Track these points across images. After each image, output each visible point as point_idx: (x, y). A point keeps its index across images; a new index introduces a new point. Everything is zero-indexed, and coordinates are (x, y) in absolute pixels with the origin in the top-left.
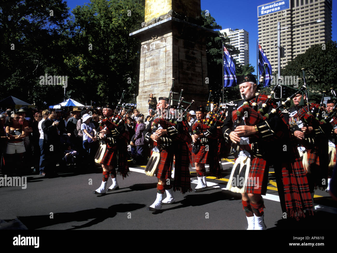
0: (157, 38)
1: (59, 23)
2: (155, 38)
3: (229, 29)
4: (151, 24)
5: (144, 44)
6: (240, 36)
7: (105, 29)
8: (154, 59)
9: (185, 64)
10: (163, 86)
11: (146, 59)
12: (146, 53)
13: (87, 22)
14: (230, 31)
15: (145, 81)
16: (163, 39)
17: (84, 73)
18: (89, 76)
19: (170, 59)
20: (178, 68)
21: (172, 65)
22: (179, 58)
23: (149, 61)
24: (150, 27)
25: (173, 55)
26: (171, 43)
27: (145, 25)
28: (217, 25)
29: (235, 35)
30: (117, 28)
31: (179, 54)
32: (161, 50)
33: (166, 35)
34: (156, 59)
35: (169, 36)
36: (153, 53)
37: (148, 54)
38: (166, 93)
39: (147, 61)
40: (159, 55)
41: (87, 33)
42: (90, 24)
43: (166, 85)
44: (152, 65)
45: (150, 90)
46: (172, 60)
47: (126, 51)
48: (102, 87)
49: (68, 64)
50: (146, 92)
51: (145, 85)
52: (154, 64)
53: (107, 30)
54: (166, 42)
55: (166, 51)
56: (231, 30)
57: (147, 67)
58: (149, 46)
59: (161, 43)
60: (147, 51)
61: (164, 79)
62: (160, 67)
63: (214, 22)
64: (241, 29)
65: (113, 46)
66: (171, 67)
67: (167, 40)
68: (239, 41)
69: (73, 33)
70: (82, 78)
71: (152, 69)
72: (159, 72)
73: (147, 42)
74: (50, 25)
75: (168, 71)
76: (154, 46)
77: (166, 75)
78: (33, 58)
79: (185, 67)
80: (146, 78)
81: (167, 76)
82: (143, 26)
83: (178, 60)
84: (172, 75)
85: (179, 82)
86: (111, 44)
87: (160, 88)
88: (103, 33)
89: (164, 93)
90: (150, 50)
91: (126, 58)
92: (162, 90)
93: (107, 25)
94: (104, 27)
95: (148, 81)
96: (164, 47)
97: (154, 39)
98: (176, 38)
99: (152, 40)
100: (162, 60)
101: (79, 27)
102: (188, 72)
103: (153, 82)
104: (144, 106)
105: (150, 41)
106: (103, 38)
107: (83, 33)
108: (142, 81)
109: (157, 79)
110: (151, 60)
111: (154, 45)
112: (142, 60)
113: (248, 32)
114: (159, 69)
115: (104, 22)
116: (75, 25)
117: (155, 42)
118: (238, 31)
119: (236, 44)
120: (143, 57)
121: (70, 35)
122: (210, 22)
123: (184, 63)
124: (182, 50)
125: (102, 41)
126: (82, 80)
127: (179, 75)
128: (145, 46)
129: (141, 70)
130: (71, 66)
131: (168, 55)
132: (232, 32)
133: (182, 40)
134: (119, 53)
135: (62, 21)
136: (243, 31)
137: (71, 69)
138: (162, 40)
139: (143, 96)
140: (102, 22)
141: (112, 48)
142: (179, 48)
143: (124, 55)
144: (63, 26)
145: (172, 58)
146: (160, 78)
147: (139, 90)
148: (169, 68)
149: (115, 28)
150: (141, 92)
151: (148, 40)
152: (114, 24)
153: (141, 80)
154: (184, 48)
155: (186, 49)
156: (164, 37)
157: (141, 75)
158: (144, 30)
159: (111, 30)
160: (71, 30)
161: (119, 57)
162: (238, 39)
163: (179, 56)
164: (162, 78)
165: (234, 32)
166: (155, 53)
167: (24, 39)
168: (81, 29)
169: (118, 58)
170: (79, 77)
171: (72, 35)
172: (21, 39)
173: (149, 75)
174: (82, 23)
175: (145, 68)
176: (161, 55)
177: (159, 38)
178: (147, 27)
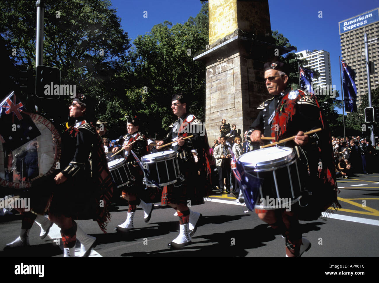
0: (223, 60)
1: (120, 55)
2: (221, 60)
3: (306, 51)
4: (216, 45)
5: (209, 68)
6: (319, 57)
7: (167, 57)
8: (221, 83)
9: (256, 86)
10: (232, 111)
11: (212, 83)
12: (211, 77)
13: (149, 52)
14: (307, 52)
15: (213, 108)
16: (230, 60)
17: (147, 107)
18: (153, 109)
19: (238, 81)
20: (248, 91)
21: (241, 88)
22: (248, 80)
23: (215, 86)
24: (215, 48)
25: (241, 76)
26: (239, 64)
27: (209, 47)
28: (291, 46)
29: (313, 57)
30: (180, 56)
31: (248, 75)
32: (229, 72)
33: (232, 56)
34: (223, 82)
35: (236, 58)
36: (219, 77)
37: (214, 78)
38: (235, 119)
39: (213, 86)
40: (226, 79)
41: (149, 64)
42: (152, 53)
43: (235, 110)
44: (219, 90)
45: (217, 117)
46: (240, 82)
47: (191, 80)
48: (166, 120)
49: (131, 98)
50: (213, 120)
51: (212, 112)
52: (221, 89)
53: (170, 59)
54: (233, 63)
55: (234, 72)
56: (309, 52)
57: (214, 93)
58: (215, 69)
59: (228, 65)
60: (213, 75)
61: (232, 104)
62: (228, 91)
63: (287, 43)
64: (320, 50)
65: (177, 75)
66: (240, 89)
67: (234, 61)
68: (318, 63)
69: (134, 65)
70: (145, 112)
71: (219, 94)
72: (227, 97)
73: (213, 65)
74: (112, 57)
75: (237, 95)
76: (221, 69)
77: (234, 99)
78: (96, 94)
79: (256, 89)
80: (213, 104)
81: (236, 100)
82: (207, 48)
83: (247, 82)
84: (241, 99)
85: (250, 106)
86: (175, 74)
87: (228, 114)
88: (165, 63)
89: (233, 119)
90: (216, 74)
91: (191, 87)
92: (231, 117)
93: (169, 54)
94: (166, 55)
95: (215, 107)
96: (231, 69)
97: (220, 62)
98: (244, 59)
99: (218, 62)
100: (230, 83)
101: (141, 57)
102: (259, 94)
103: (221, 108)
104: (212, 135)
105: (215, 64)
106: (166, 67)
107: (145, 63)
108: (209, 108)
109: (225, 105)
110: (217, 84)
111: (220, 67)
112: (208, 85)
113: (328, 53)
114: (227, 93)
115: (166, 51)
116: (137, 56)
117: (221, 65)
118: (317, 53)
119: (316, 67)
120: (208, 82)
121: (132, 66)
122: (283, 43)
123: (254, 85)
124: (252, 71)
125: (166, 70)
126: (146, 114)
127: (249, 98)
128: (211, 70)
129: (207, 96)
130: (133, 100)
131: (236, 78)
132: (310, 54)
133: (251, 60)
134: (183, 83)
135: (123, 52)
136: (323, 52)
137: (133, 103)
138: (229, 62)
139: (210, 125)
140: (164, 51)
141: (176, 78)
142: (248, 69)
143: (189, 84)
144: (125, 57)
145: (240, 81)
146: (229, 103)
147: (206, 118)
148: (238, 92)
149: (178, 56)
150: (209, 120)
151: (214, 63)
152: (177, 52)
153: (207, 107)
154: (254, 68)
155: (256, 70)
156: (230, 59)
157: (207, 102)
158: (208, 53)
159: (174, 58)
160: (132, 61)
161: (184, 87)
162: (317, 62)
163: (248, 78)
164: (231, 103)
165: (312, 53)
166: (222, 76)
167: (87, 74)
168: (142, 59)
169: (182, 88)
170: (142, 110)
171: (134, 67)
172: (84, 74)
173: (216, 101)
174: (144, 53)
175: (211, 94)
176: (228, 78)
177: (225, 60)
178: (212, 49)
